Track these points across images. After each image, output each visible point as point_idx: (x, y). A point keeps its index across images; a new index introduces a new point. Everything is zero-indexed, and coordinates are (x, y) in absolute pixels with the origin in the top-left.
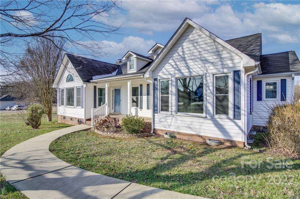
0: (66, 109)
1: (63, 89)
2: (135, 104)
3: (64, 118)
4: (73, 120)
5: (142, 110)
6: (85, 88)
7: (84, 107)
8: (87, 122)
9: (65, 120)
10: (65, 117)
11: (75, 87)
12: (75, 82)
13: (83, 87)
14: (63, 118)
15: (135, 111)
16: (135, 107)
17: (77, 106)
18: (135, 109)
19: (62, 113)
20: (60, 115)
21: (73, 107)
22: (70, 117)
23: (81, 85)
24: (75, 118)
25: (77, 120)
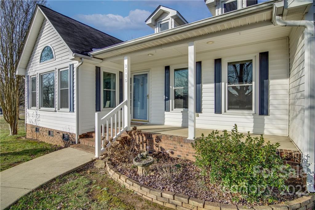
0: (39, 112)
1: (35, 76)
2: (181, 101)
3: (37, 129)
4: (53, 136)
5: (200, 114)
6: (78, 68)
7: (75, 110)
8: (82, 141)
9: (38, 134)
10: (39, 129)
11: (57, 70)
12: (57, 60)
13: (73, 68)
14: (34, 129)
15: (181, 116)
16: (182, 110)
17: (61, 108)
18: (182, 112)
19: (34, 121)
20: (30, 125)
21: (53, 109)
22: (47, 128)
23: (68, 65)
24: (56, 130)
25: (61, 134)
